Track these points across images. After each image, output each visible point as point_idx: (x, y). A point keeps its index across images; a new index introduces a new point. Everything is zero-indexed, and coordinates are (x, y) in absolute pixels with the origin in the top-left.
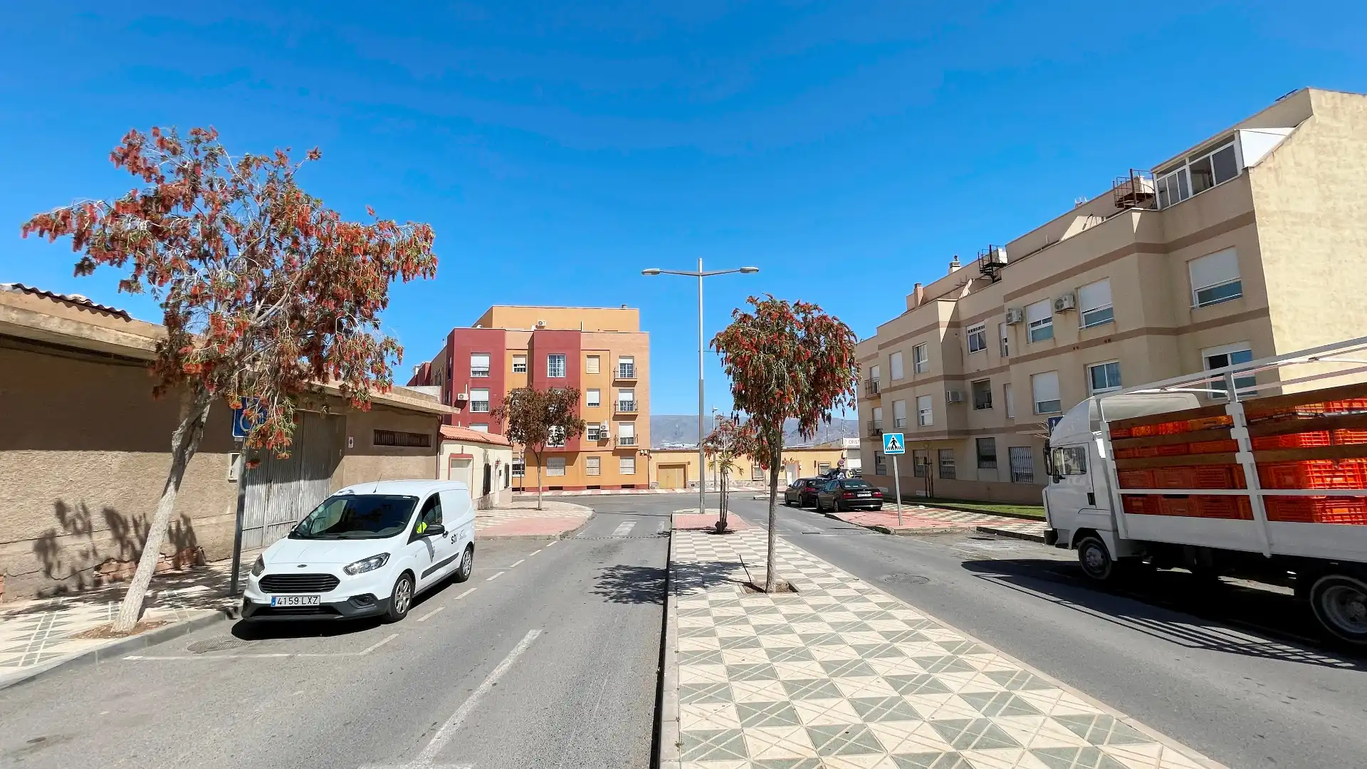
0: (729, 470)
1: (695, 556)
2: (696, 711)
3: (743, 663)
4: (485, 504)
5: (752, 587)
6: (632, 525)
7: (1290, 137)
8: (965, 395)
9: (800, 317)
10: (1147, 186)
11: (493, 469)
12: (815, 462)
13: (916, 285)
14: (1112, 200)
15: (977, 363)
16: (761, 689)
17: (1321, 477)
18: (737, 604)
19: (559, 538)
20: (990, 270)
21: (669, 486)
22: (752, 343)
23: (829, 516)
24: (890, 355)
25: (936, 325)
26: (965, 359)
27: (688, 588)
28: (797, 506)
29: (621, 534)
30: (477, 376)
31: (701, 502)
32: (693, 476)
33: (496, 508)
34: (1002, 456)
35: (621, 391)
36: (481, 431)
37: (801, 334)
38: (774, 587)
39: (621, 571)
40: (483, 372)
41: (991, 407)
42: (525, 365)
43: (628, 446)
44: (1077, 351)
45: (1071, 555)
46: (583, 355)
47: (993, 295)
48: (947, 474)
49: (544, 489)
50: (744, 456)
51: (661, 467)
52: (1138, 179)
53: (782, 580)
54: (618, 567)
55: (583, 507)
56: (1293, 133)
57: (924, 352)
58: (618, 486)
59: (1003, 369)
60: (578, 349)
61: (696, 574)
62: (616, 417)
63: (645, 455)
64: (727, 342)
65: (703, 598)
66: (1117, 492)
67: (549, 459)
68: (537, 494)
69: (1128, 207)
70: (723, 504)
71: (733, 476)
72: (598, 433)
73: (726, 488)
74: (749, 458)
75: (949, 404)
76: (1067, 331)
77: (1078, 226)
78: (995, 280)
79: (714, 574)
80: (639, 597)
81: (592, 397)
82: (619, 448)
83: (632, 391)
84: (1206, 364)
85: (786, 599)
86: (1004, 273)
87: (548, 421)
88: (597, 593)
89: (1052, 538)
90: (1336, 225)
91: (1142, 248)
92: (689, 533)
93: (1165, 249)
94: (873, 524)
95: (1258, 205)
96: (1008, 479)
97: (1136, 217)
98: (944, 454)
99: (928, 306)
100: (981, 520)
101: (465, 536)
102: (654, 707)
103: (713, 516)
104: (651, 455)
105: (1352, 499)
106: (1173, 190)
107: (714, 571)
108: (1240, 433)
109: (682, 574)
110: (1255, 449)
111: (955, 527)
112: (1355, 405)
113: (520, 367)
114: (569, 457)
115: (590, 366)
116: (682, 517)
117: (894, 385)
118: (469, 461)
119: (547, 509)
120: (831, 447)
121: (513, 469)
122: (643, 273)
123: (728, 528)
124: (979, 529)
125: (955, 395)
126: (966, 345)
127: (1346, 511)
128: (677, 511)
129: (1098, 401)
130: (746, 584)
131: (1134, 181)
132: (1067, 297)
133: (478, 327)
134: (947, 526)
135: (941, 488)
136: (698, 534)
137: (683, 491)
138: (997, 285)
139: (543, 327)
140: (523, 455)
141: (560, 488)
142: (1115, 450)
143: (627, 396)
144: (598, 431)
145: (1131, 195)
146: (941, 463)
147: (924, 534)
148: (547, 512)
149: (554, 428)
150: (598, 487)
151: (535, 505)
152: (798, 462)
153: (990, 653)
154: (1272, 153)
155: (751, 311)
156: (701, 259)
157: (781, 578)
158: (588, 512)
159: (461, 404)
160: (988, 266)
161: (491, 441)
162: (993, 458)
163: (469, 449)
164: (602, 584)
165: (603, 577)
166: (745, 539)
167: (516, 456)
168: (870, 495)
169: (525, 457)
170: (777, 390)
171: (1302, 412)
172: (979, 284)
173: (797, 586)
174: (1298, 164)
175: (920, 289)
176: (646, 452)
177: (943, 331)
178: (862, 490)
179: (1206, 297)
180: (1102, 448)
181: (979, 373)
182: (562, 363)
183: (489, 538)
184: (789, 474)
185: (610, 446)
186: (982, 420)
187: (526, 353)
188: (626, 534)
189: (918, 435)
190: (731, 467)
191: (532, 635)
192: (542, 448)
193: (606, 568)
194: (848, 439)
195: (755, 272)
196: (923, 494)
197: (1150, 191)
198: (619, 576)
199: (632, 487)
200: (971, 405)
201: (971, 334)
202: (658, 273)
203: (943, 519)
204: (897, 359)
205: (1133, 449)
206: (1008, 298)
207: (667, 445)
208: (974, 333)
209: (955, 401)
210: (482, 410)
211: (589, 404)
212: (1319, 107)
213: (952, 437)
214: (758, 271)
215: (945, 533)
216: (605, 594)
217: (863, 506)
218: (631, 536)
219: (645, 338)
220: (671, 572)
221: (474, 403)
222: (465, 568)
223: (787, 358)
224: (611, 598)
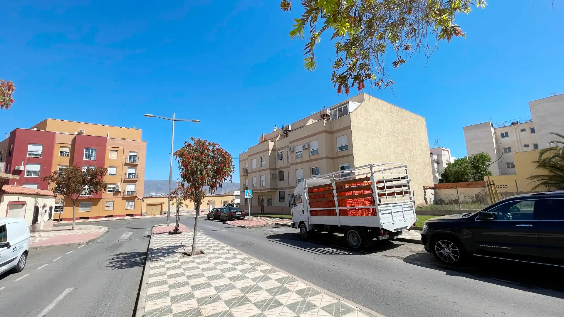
0: (181, 206)
1: (161, 244)
2: (153, 303)
3: (177, 282)
4: (34, 229)
5: (186, 254)
6: (131, 234)
7: (359, 105)
8: (276, 176)
9: (211, 148)
10: (328, 113)
11: (40, 210)
12: (222, 201)
13: (262, 134)
14: (319, 115)
15: (280, 164)
16: (182, 290)
17: (350, 204)
18: (178, 261)
19: (86, 244)
20: (286, 132)
21: (153, 214)
22: (190, 157)
23: (223, 223)
24: (252, 159)
25: (268, 150)
26: (277, 163)
27: (157, 258)
28: (213, 220)
29: (124, 238)
30: (32, 156)
31: (168, 220)
32: (165, 209)
33: (41, 231)
34: (286, 197)
35: (129, 168)
36: (34, 188)
37: (211, 154)
38: (195, 253)
39: (122, 255)
40: (37, 155)
41: (284, 180)
42: (68, 152)
43: (131, 195)
44: (308, 163)
45: (297, 231)
46: (108, 150)
47: (286, 140)
48: (269, 204)
49: (77, 219)
50: (188, 200)
51: (149, 205)
52: (326, 109)
53: (199, 250)
54: (120, 254)
55: (102, 227)
56: (360, 105)
57: (264, 159)
58: (124, 215)
59: (288, 167)
60: (105, 146)
61: (161, 252)
62: (125, 181)
63: (140, 199)
64: (181, 154)
65: (163, 261)
66: (309, 209)
67: (81, 203)
68: (72, 222)
69: (324, 118)
70: (177, 221)
71: (183, 208)
72: (114, 189)
73: (179, 214)
74: (191, 201)
75: (271, 179)
76: (306, 156)
77: (310, 122)
78: (287, 136)
79: (169, 251)
80: (131, 265)
81: (111, 171)
82: (126, 196)
83: (136, 169)
84: (340, 169)
85: (198, 257)
86: (289, 134)
87: (84, 183)
88: (108, 267)
89: (293, 225)
90: (368, 132)
91: (326, 132)
92: (160, 235)
93: (331, 133)
94: (240, 225)
95: (352, 124)
96: (288, 206)
97: (325, 122)
98: (269, 197)
99: (265, 143)
100: (277, 221)
101: (22, 247)
102: (134, 307)
103: (173, 226)
104: (144, 199)
105: (356, 209)
106: (334, 115)
107: (169, 250)
108: (335, 192)
109: (154, 252)
110: (337, 196)
111: (268, 224)
112: (358, 184)
113: (65, 153)
114: (95, 202)
115: (111, 156)
116: (157, 228)
117: (253, 171)
118: (23, 205)
119: (78, 229)
120: (229, 195)
121: (55, 209)
122: (145, 116)
123: (179, 231)
124: (276, 224)
125: (273, 175)
126: (277, 159)
127: (354, 212)
128: (155, 226)
129: (305, 181)
130: (183, 253)
131: (325, 110)
132: (306, 145)
133: (35, 129)
134: (265, 224)
135: (267, 209)
136: (165, 235)
137: (160, 216)
138: (287, 138)
139: (82, 133)
140: (62, 201)
141: (88, 218)
142: (309, 196)
143: (133, 171)
144: (114, 188)
145: (324, 114)
146: (268, 200)
147: (257, 227)
148: (78, 231)
149: (86, 187)
150: (112, 216)
151: (71, 227)
152: (215, 201)
153: (264, 264)
154: (356, 109)
155: (192, 143)
156: (174, 113)
157: (198, 249)
158: (105, 229)
159: (18, 172)
160: (285, 130)
161: (41, 193)
162: (284, 198)
163: (22, 199)
164: (111, 262)
165: (112, 259)
166: (186, 235)
167: (58, 201)
168: (241, 214)
169: (64, 202)
170: (200, 176)
171: (347, 186)
172: (282, 137)
173: (205, 251)
174: (361, 114)
175: (263, 135)
176: (141, 198)
177: (270, 152)
178: (238, 212)
179: (341, 148)
180: (306, 196)
181: (281, 168)
182: (94, 153)
183: (36, 248)
184: (211, 206)
185: (121, 195)
186: (281, 184)
187: (70, 146)
188: (126, 238)
189: (261, 190)
190: (182, 205)
191: (67, 291)
192: (78, 197)
193: (113, 255)
194: (236, 191)
195: (199, 122)
196: (260, 212)
197: (329, 114)
198: (121, 257)
199: (132, 215)
200: (278, 179)
201: (279, 154)
202: (153, 116)
203: (265, 221)
204: (254, 161)
205: (313, 196)
206: (290, 143)
207: (153, 194)
208: (280, 154)
209: (273, 177)
210: (33, 176)
211: (109, 174)
212: (366, 99)
213: (271, 191)
214: (200, 122)
215: (265, 226)
216: (112, 266)
217: (238, 218)
218: (130, 239)
219: (144, 144)
220: (148, 252)
221: (28, 172)
222: (21, 264)
223: (205, 164)
224: (116, 268)
